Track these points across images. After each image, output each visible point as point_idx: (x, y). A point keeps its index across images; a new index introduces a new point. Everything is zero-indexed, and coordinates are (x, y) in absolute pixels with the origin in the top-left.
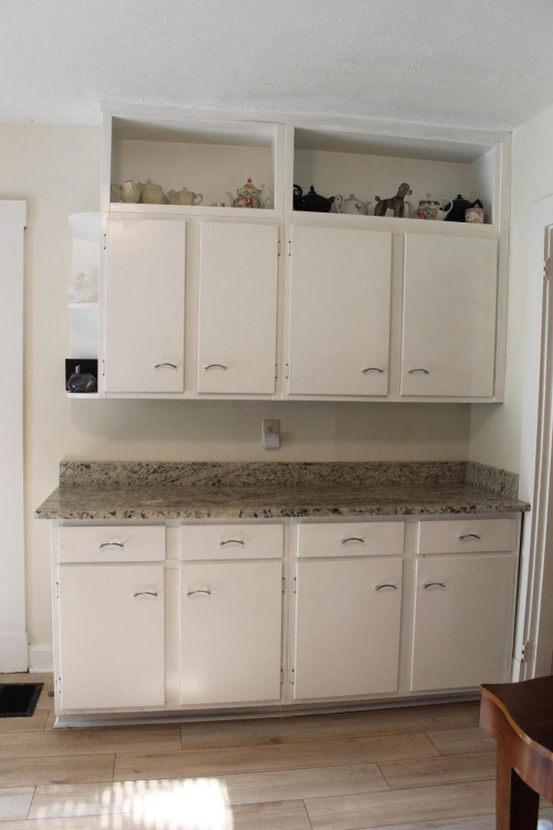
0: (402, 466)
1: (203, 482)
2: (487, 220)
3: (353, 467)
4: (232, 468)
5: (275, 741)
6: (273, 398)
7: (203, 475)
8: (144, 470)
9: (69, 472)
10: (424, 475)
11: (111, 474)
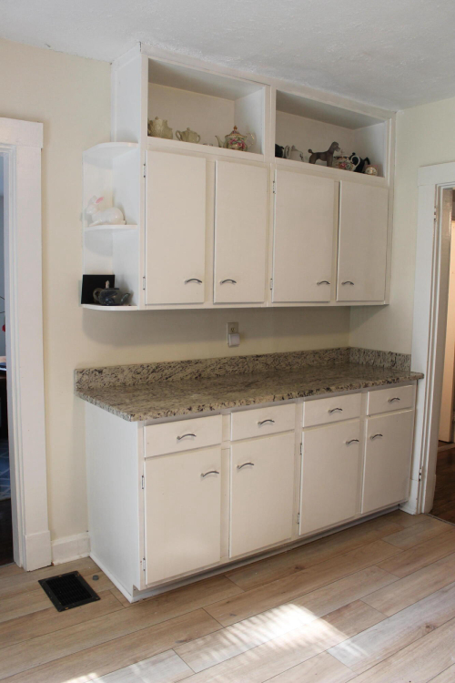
0: (315, 353)
1: (189, 377)
2: (380, 173)
3: (285, 356)
4: (209, 363)
5: (299, 568)
6: (262, 306)
7: (189, 370)
8: (145, 371)
9: (86, 377)
10: (327, 359)
11: (120, 376)
